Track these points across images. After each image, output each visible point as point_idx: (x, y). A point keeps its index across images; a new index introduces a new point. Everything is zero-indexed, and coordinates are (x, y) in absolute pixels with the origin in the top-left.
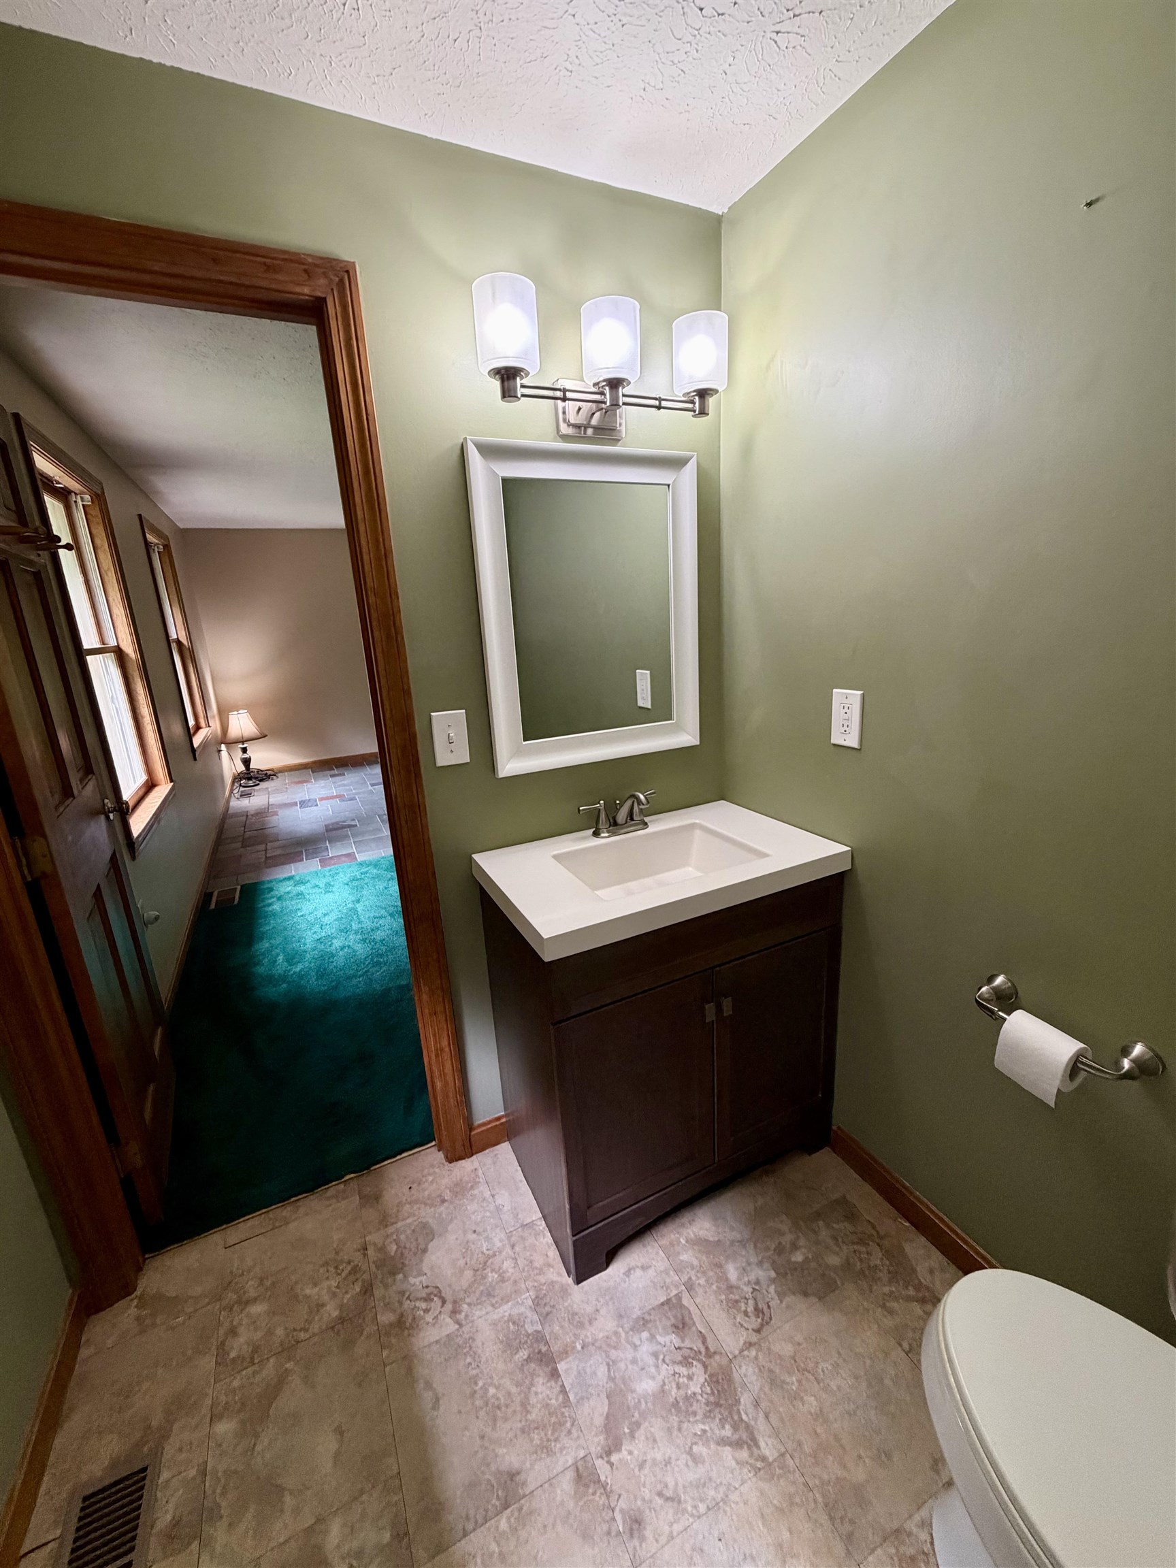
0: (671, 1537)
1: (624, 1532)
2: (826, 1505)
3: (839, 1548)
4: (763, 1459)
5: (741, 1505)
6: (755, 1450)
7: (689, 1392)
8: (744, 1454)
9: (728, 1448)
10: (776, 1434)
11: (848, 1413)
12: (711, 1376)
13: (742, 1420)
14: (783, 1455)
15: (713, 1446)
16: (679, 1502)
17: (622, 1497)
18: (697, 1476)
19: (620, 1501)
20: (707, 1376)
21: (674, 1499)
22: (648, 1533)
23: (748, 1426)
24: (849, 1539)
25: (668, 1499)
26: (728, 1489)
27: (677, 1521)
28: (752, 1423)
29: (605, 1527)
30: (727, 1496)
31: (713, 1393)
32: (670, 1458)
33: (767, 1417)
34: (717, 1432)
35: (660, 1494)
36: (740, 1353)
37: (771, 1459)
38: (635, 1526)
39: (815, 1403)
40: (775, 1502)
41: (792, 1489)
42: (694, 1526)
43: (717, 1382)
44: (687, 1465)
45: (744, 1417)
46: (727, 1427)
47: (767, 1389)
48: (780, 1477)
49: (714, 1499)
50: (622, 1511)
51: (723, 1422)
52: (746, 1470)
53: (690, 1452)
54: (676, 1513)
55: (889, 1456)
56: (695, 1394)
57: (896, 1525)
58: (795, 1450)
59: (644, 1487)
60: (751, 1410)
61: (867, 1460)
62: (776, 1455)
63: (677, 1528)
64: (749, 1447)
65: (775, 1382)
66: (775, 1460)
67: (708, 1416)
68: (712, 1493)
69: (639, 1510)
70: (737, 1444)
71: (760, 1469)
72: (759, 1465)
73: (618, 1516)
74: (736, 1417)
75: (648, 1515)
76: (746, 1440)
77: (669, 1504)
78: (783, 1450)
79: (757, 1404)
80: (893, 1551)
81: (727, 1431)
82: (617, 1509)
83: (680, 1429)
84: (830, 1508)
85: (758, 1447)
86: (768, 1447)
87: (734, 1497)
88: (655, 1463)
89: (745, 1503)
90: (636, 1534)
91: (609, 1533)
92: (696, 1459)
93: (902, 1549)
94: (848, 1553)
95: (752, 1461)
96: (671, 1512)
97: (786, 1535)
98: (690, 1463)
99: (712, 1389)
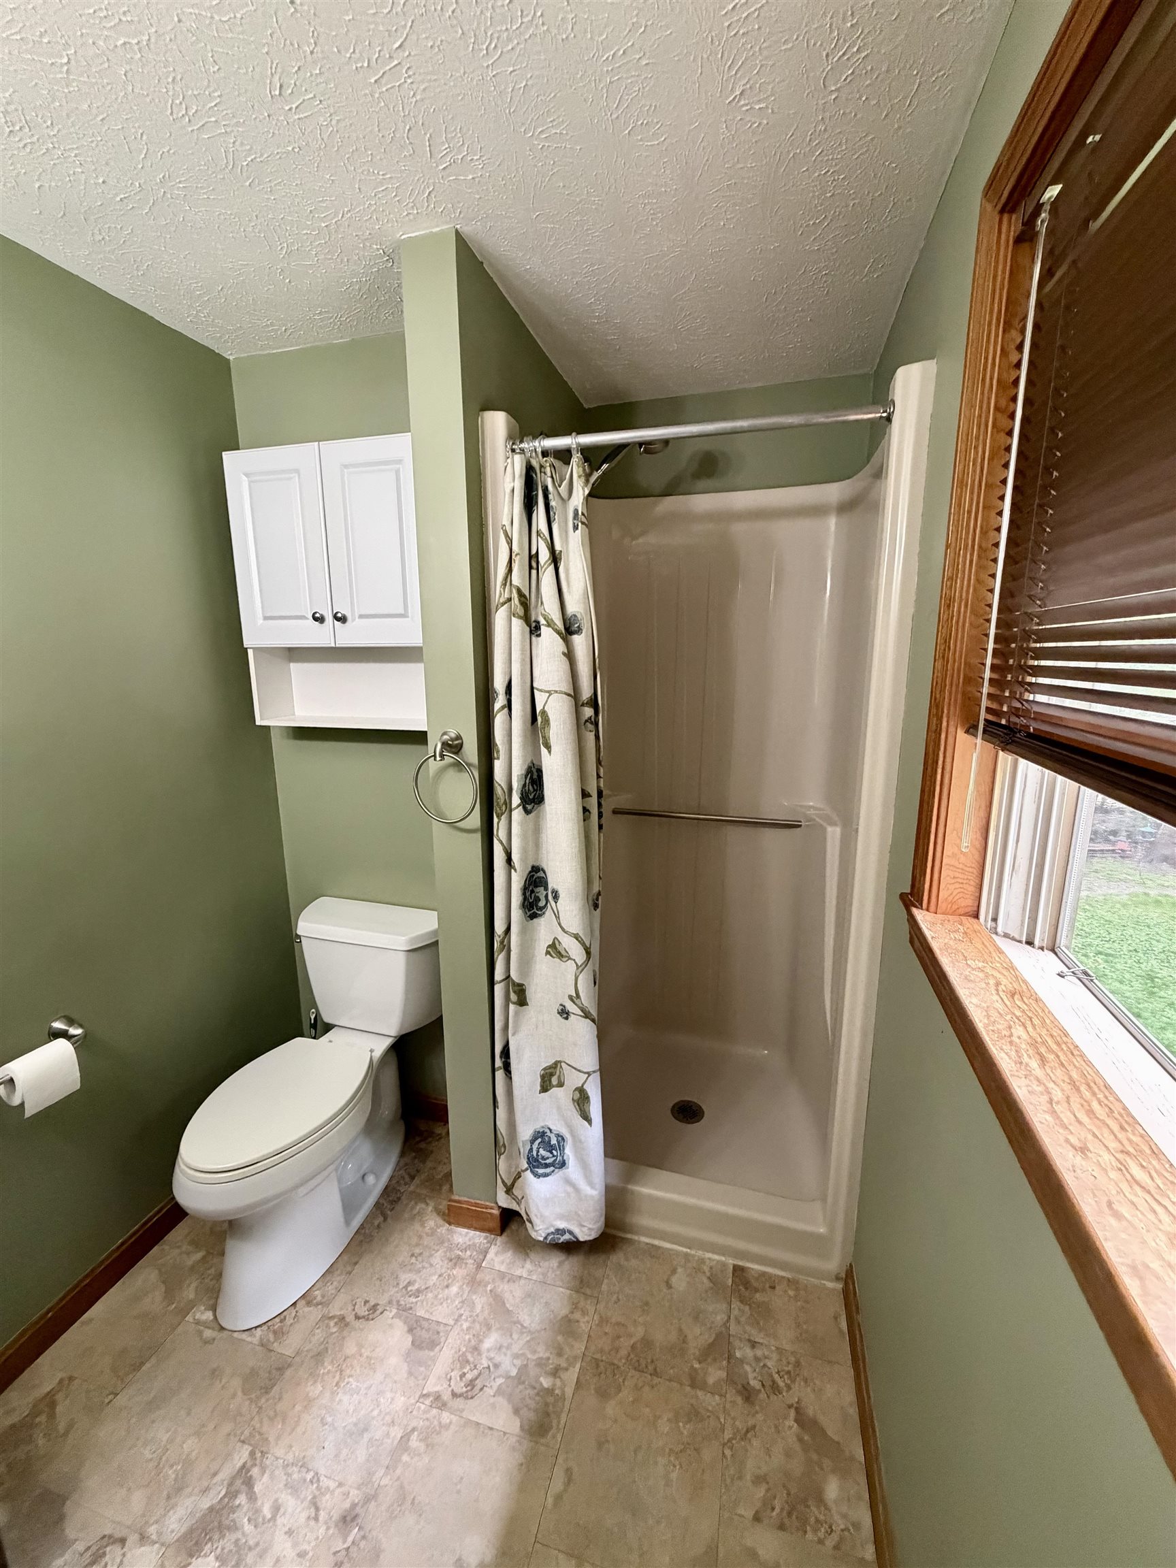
0: (340, 1485)
1: (357, 1525)
2: (267, 1393)
3: (288, 1373)
4: (252, 1454)
5: (293, 1449)
6: (249, 1464)
7: (217, 1564)
8: (255, 1472)
9: (256, 1489)
10: (228, 1456)
11: (189, 1414)
12: (191, 1556)
13: (226, 1493)
14: (243, 1442)
15: (259, 1503)
16: (315, 1497)
17: (335, 1550)
18: (290, 1497)
19: (338, 1549)
20: (194, 1559)
21: (315, 1505)
22: (347, 1505)
23: (230, 1484)
24: (281, 1370)
25: (317, 1509)
26: (288, 1465)
27: (328, 1488)
28: (225, 1483)
29: (363, 1544)
30: (293, 1464)
31: (210, 1539)
32: (286, 1533)
33: (215, 1474)
34: (245, 1509)
35: (316, 1519)
36: (156, 1543)
37: (250, 1448)
38: (348, 1519)
39: (189, 1442)
40: (280, 1426)
41: (265, 1419)
42: (323, 1473)
43: (197, 1543)
44: (284, 1514)
45: (223, 1493)
46: (237, 1502)
47: (189, 1490)
48: (260, 1434)
49: (299, 1471)
50: (344, 1542)
51: (233, 1510)
52: (268, 1462)
53: (274, 1518)
54: (323, 1494)
55: (214, 1371)
56: (217, 1558)
57: (259, 1348)
58: (235, 1435)
59: (318, 1538)
60: (212, 1493)
61: (223, 1383)
62: (246, 1447)
63: (332, 1485)
64: (249, 1471)
65: (179, 1488)
66: (250, 1444)
67: (234, 1527)
68: (295, 1476)
69: (336, 1526)
70: (249, 1483)
71: (262, 1452)
72: (258, 1455)
73: (350, 1539)
74: (226, 1500)
75: (336, 1516)
76: (244, 1478)
77: (319, 1504)
78: (239, 1444)
79: (206, 1490)
80: (275, 1344)
81: (242, 1499)
82: (345, 1546)
83: (257, 1544)
84: (267, 1390)
85: (245, 1463)
86: (242, 1455)
87: (290, 1457)
88: (295, 1545)
89: (291, 1447)
90: (353, 1514)
91: (364, 1537)
92: (276, 1508)
93: (272, 1339)
94: (290, 1365)
95: (258, 1462)
96: (324, 1499)
97: (298, 1408)
98: (282, 1510)
99: (206, 1543)
